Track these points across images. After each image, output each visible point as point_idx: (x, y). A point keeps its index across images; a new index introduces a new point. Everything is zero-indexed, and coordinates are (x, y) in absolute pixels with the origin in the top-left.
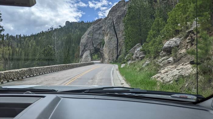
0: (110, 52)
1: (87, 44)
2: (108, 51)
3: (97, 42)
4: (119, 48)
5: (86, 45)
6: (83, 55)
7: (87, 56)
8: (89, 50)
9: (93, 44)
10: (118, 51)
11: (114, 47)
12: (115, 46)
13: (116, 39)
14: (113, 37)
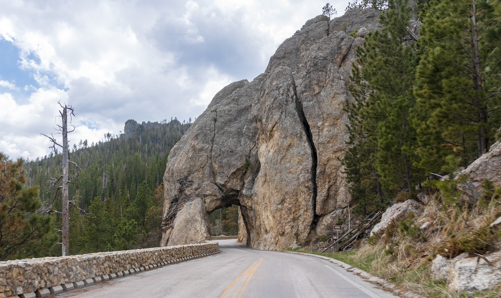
0: (283, 201)
1: (190, 172)
2: (277, 198)
3: (230, 166)
4: (319, 184)
5: (186, 178)
6: (174, 215)
7: (190, 222)
8: (198, 196)
9: (213, 174)
10: (319, 199)
11: (302, 180)
12: (305, 176)
13: (309, 151)
14: (296, 141)
